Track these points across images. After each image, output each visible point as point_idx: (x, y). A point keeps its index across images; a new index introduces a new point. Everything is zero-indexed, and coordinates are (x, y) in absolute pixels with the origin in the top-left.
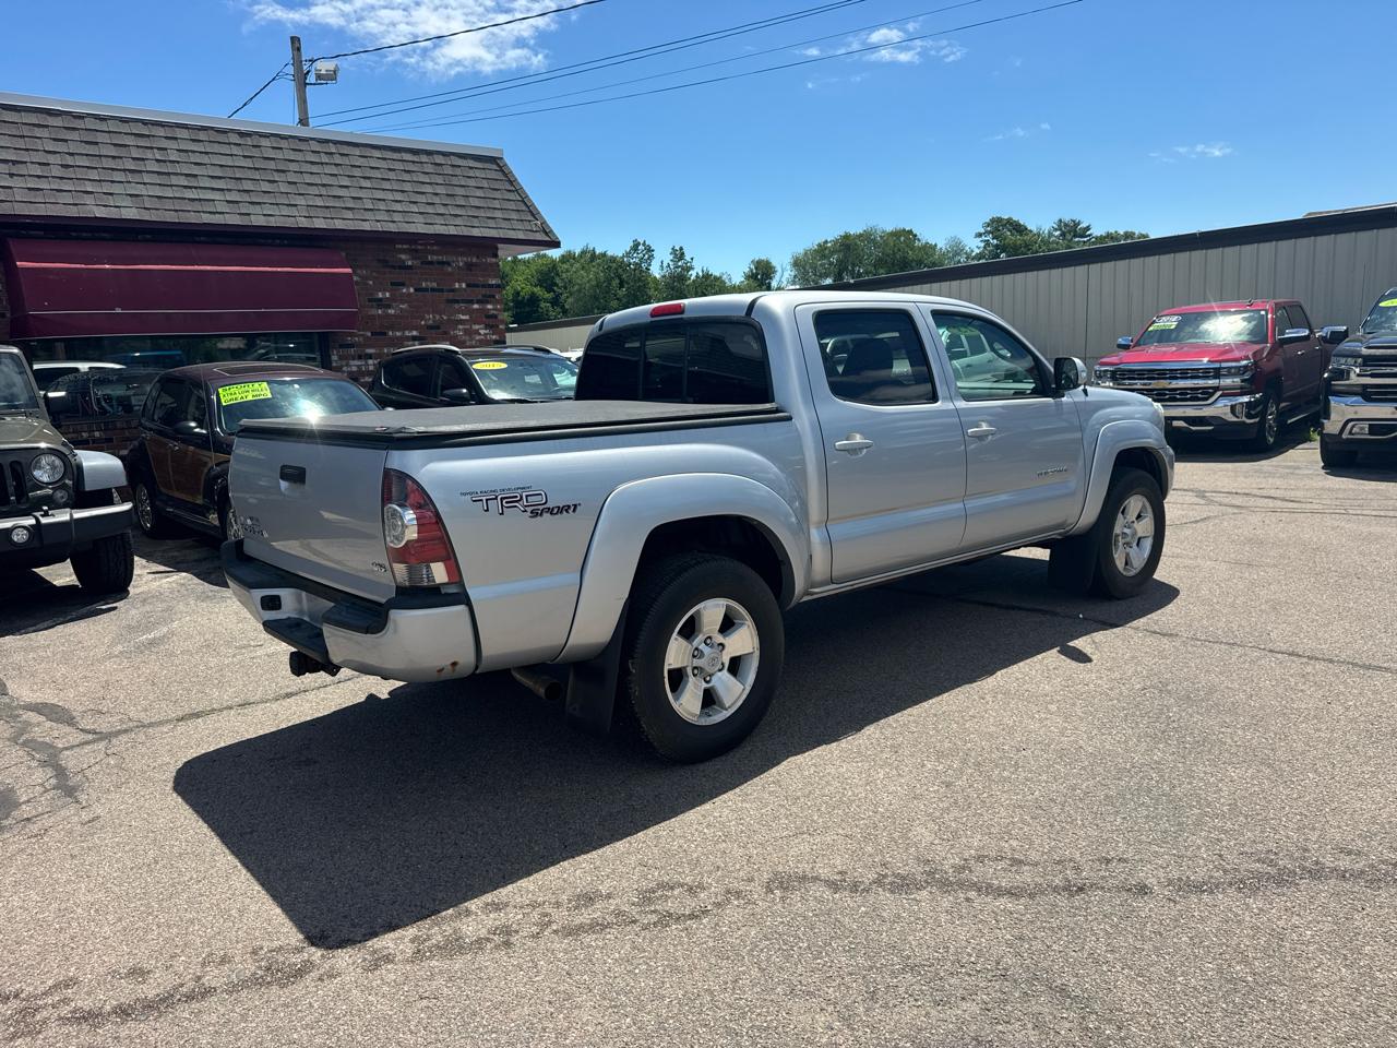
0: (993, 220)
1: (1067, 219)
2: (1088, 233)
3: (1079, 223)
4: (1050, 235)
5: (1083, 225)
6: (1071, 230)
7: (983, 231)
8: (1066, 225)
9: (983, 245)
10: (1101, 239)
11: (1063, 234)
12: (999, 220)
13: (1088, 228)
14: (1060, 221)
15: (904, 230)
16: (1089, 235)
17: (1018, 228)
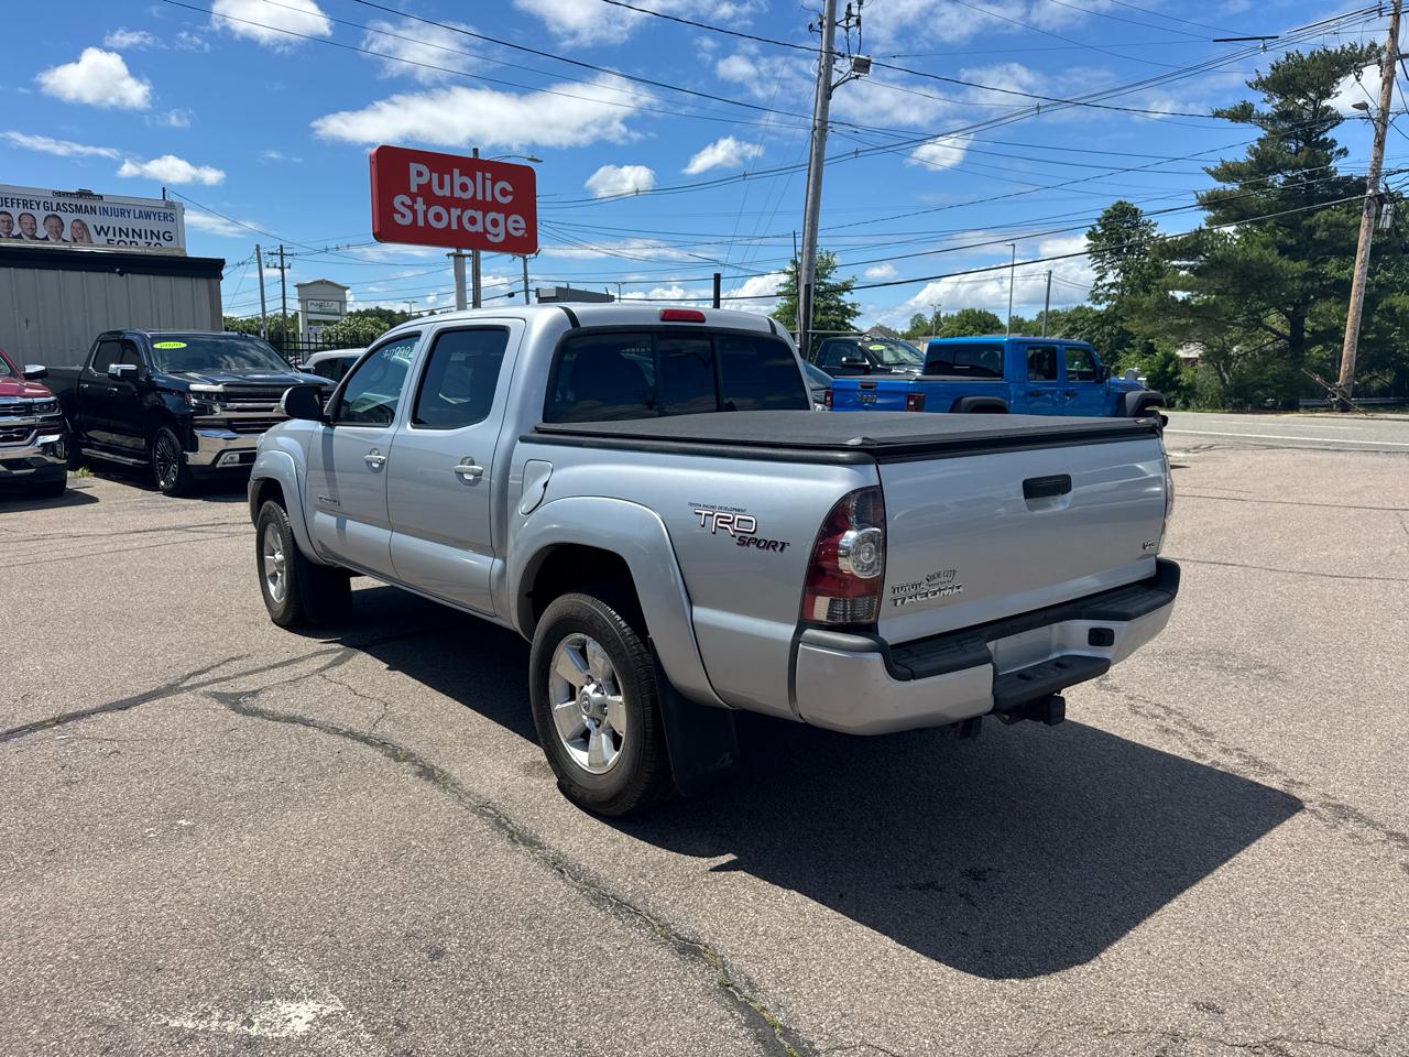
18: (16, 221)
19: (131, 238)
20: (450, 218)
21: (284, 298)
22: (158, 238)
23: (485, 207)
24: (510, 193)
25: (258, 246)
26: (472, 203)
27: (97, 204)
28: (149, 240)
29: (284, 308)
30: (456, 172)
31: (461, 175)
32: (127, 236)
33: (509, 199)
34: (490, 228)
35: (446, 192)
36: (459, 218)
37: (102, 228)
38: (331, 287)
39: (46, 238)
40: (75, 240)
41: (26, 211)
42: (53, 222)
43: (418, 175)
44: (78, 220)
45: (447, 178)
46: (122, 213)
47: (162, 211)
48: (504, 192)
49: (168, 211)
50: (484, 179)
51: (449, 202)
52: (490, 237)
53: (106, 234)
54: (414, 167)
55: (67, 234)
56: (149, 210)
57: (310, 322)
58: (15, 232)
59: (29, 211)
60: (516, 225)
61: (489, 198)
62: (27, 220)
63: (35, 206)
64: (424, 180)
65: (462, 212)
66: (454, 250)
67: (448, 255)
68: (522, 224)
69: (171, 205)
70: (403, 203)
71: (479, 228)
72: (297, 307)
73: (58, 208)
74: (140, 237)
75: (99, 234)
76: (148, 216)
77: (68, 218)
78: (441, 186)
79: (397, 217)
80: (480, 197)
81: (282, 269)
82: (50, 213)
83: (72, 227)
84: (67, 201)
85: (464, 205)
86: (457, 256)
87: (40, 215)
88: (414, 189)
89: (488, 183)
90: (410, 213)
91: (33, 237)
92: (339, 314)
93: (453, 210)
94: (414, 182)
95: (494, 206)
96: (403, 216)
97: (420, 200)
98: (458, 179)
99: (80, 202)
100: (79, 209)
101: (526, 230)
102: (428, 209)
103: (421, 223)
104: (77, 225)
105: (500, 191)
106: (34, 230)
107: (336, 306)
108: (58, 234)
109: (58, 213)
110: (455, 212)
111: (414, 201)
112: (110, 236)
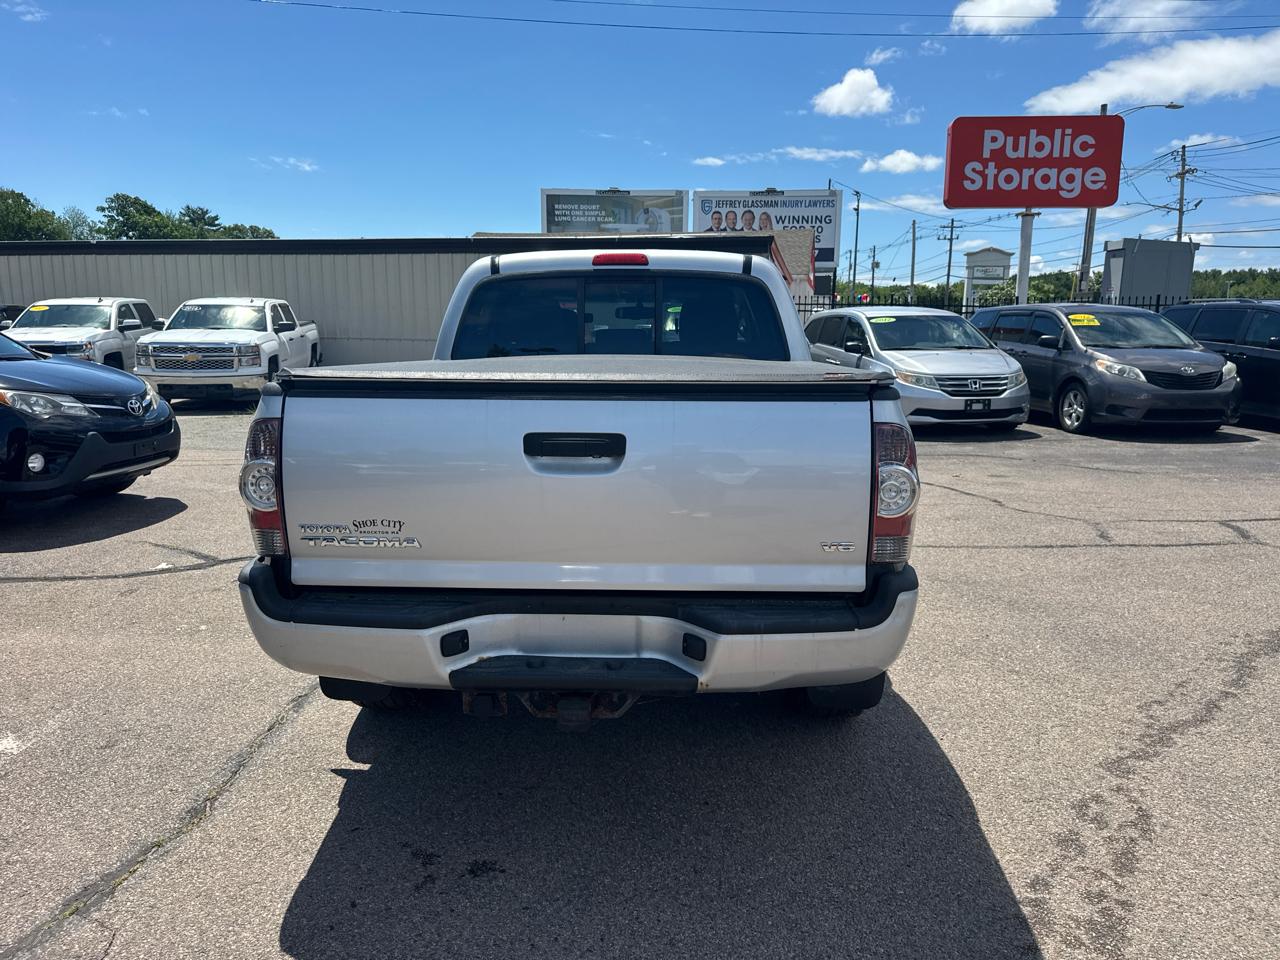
0: (117, 197)
1: (194, 206)
2: (217, 222)
3: (207, 212)
4: (181, 221)
5: (212, 215)
6: (198, 217)
7: (106, 206)
8: (194, 212)
9: (106, 220)
10: (228, 231)
11: (192, 220)
12: (125, 198)
13: (216, 218)
14: (188, 207)
15: (13, 192)
16: (218, 225)
17: (148, 210)
18: (724, 218)
19: (800, 224)
20: (1022, 179)
21: (949, 266)
22: (821, 222)
23: (1060, 163)
24: (1091, 146)
25: (914, 221)
26: (1049, 162)
27: (779, 198)
28: (814, 224)
29: (948, 275)
30: (1033, 132)
31: (1038, 135)
32: (798, 222)
33: (1090, 151)
34: (1064, 184)
35: (1021, 154)
36: (1032, 178)
37: (781, 218)
38: (998, 254)
39: (742, 229)
40: (761, 229)
41: (731, 209)
42: (748, 216)
43: (992, 140)
44: (764, 213)
45: (1022, 139)
46: (796, 204)
47: (826, 199)
48: (1084, 146)
49: (831, 199)
50: (1063, 135)
51: (1020, 164)
52: (1063, 194)
53: (783, 222)
54: (988, 134)
55: (756, 226)
56: (817, 199)
57: (975, 287)
58: (722, 227)
59: (734, 209)
60: (1096, 178)
61: (1066, 154)
62: (731, 216)
63: (737, 205)
64: (997, 145)
65: (1035, 172)
66: (1023, 210)
67: (1017, 215)
68: (1103, 176)
69: (833, 193)
70: (974, 170)
71: (1052, 185)
72: (964, 273)
73: (752, 205)
74: (807, 222)
75: (778, 222)
76: (815, 204)
77: (758, 212)
78: (1015, 148)
79: (967, 185)
80: (1056, 154)
81: (951, 240)
82: (747, 209)
83: (760, 219)
84: (759, 198)
85: (1037, 164)
86: (1024, 215)
87: (740, 211)
88: (986, 154)
89: (1068, 140)
90: (981, 179)
91: (734, 229)
92: (1002, 279)
93: (1025, 171)
94: (988, 147)
95: (1074, 161)
96: (973, 182)
97: (992, 165)
98: (1034, 138)
99: (769, 198)
100: (766, 204)
101: (1106, 182)
102: (999, 172)
103: (990, 186)
104: (764, 217)
105: (1081, 146)
106: (735, 224)
107: (1000, 271)
108: (750, 224)
109: (752, 209)
110: (1027, 173)
111: (986, 167)
112: (786, 223)
